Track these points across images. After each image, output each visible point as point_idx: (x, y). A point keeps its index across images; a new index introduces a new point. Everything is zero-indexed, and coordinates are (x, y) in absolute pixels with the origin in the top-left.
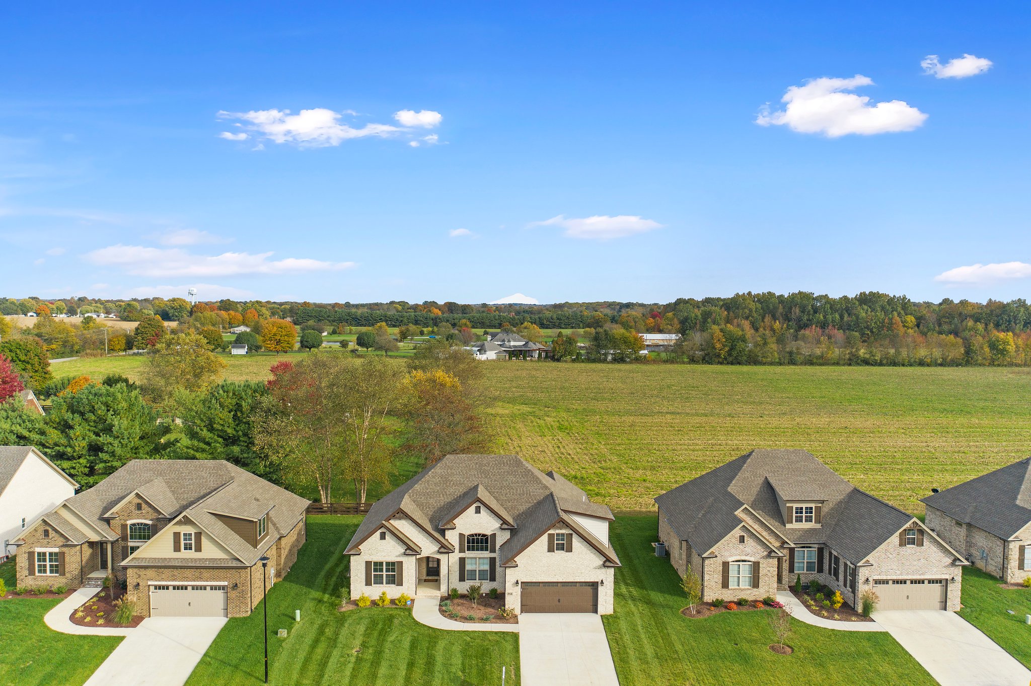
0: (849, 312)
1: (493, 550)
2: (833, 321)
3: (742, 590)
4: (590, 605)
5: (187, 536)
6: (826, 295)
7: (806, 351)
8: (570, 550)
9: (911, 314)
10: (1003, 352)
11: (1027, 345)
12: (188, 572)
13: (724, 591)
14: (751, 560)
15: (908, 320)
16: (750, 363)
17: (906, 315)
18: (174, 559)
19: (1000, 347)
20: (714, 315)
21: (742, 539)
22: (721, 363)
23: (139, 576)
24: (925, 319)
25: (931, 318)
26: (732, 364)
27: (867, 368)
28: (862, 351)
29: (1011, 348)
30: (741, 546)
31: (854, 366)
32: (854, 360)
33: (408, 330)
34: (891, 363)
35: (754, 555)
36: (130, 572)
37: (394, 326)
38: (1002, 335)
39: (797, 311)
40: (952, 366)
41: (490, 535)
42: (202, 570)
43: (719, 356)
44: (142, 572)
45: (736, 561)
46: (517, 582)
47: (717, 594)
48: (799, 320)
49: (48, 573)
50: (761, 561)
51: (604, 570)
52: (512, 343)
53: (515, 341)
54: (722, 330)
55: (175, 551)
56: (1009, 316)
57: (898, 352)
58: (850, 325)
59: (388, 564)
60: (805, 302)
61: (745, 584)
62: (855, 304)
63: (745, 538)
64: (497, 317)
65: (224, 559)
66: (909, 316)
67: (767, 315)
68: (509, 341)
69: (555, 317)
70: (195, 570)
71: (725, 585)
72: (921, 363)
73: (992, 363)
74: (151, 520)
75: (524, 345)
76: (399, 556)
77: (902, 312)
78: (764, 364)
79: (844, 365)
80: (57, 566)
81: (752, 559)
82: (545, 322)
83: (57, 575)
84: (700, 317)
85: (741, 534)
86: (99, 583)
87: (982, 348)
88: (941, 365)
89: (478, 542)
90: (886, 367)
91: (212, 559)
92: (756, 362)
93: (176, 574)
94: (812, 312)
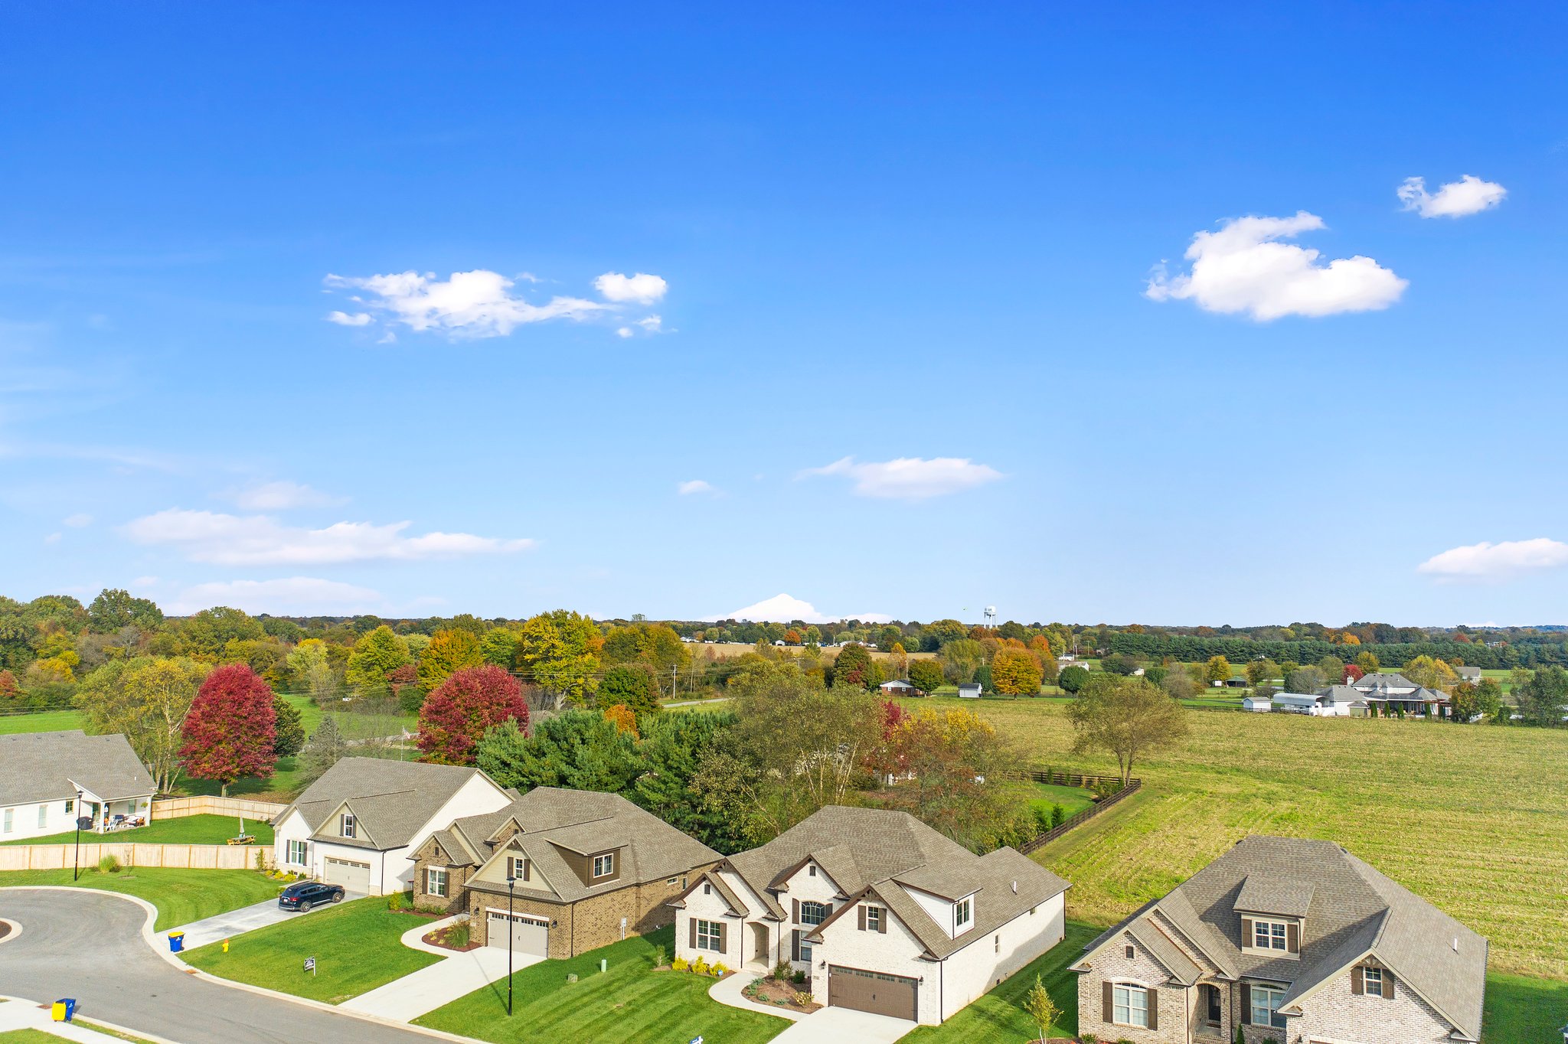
3: (1133, 1029)
5: (519, 863)
8: (884, 931)
13: (1107, 1025)
14: (1144, 985)
18: (506, 885)
21: (1130, 953)
23: (480, 901)
30: (1128, 962)
33: (1262, 668)
35: (1148, 978)
36: (473, 894)
37: (1240, 661)
41: (826, 905)
42: (528, 902)
44: (482, 896)
45: (1124, 984)
46: (824, 963)
47: (1096, 1029)
49: (437, 894)
50: (1160, 989)
51: (923, 963)
52: (1390, 690)
59: (712, 924)
61: (1137, 1020)
63: (1135, 952)
65: (545, 892)
70: (523, 900)
71: (1108, 1017)
81: (1146, 984)
83: (443, 896)
85: (1129, 945)
89: (813, 912)
91: (537, 890)
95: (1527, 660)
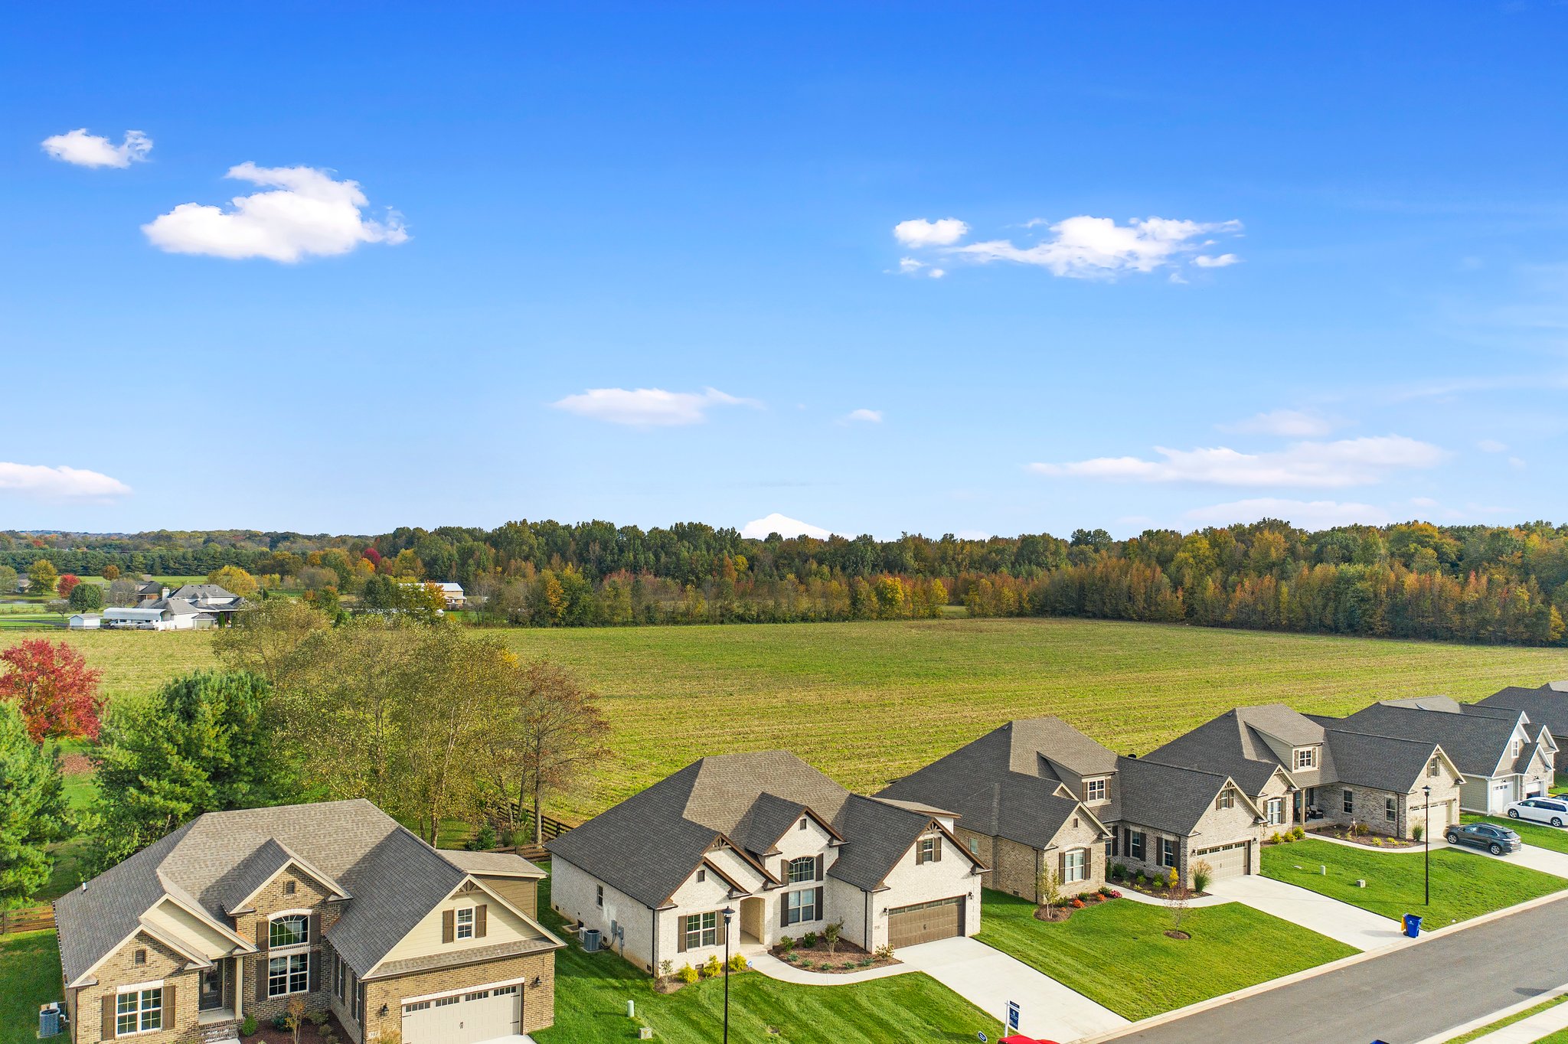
0: (665, 549)
1: (820, 878)
2: (647, 563)
3: (1075, 884)
4: (955, 927)
5: (465, 914)
6: (635, 526)
7: (667, 605)
8: (938, 858)
9: (741, 554)
10: (891, 602)
11: (914, 593)
12: (464, 973)
13: (1061, 887)
15: (740, 561)
16: (596, 624)
17: (736, 554)
18: (445, 954)
19: (889, 595)
20: (478, 554)
21: (1077, 824)
22: (557, 625)
23: (387, 993)
24: (758, 561)
25: (767, 559)
26: (572, 625)
27: (744, 626)
28: (736, 604)
29: (900, 596)
30: (1075, 831)
31: (728, 624)
32: (726, 617)
34: (770, 620)
35: (1086, 840)
36: (371, 989)
38: (889, 581)
39: (597, 548)
40: (839, 621)
41: (817, 858)
42: (486, 966)
43: (554, 614)
44: (392, 985)
45: (1071, 850)
46: (885, 909)
48: (600, 561)
49: (139, 1030)
50: (1093, 846)
51: (971, 879)
52: (211, 601)
53: (214, 596)
54: (558, 577)
55: (445, 941)
56: (856, 556)
57: (778, 605)
58: (668, 569)
59: (706, 916)
60: (607, 536)
61: (1077, 878)
62: (672, 539)
63: (1080, 822)
64: (80, 556)
65: (520, 942)
66: (740, 556)
67: (555, 554)
68: (205, 597)
69: (189, 555)
70: (476, 967)
71: (1061, 880)
72: (804, 619)
73: (881, 616)
74: (311, 907)
75: (232, 603)
76: (720, 902)
77: (732, 551)
78: (615, 625)
79: (715, 623)
80: (157, 1014)
81: (1084, 845)
82: (172, 564)
83: (156, 1029)
84: (456, 556)
85: (1077, 818)
86: (227, 1031)
87: (869, 597)
88: (826, 620)
89: (801, 868)
90: (766, 625)
91: (503, 945)
92: (605, 623)
93: (447, 979)
94: (616, 550)
95: (152, 567)
